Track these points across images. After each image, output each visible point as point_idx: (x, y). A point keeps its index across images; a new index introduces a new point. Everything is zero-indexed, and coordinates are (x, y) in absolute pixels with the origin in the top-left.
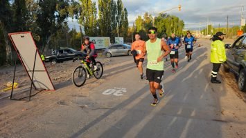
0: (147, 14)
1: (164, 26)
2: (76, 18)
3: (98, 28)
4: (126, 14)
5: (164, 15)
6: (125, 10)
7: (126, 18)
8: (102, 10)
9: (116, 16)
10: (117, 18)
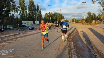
0: (50, 12)
1: (56, 17)
2: (14, 12)
3: (28, 17)
4: (41, 12)
5: (56, 13)
6: (40, 10)
7: (41, 13)
8: (30, 10)
9: (36, 12)
10: (37, 13)
